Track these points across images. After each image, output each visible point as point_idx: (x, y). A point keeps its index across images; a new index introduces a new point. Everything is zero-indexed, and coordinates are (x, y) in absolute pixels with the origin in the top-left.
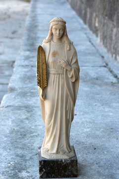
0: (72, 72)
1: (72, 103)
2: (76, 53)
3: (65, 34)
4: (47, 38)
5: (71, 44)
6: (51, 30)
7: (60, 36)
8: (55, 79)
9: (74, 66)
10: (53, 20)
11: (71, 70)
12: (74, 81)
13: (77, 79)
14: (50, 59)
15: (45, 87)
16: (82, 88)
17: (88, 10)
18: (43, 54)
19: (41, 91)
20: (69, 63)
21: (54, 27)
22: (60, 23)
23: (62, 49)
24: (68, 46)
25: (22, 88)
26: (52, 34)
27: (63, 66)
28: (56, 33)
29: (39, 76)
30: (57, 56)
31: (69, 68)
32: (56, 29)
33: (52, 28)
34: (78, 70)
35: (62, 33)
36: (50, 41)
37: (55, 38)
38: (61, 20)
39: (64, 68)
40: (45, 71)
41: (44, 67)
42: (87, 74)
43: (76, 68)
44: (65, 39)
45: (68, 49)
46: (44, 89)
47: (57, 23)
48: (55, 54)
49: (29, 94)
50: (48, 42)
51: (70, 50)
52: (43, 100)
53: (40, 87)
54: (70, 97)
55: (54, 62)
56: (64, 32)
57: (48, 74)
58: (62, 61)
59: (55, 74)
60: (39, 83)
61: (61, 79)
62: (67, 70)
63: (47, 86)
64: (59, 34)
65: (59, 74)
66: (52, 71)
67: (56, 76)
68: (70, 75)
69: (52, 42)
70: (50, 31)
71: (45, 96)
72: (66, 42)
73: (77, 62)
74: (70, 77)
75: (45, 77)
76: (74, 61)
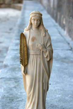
0: (47, 53)
1: (47, 77)
2: (50, 38)
3: (42, 23)
4: (27, 27)
5: (46, 31)
6: (31, 21)
7: (38, 25)
8: (34, 58)
9: (48, 48)
10: (32, 13)
11: (46, 51)
12: (48, 60)
13: (51, 59)
14: (30, 44)
15: (26, 65)
16: (55, 65)
17: (59, 14)
18: (24, 40)
19: (23, 68)
20: (44, 46)
21: (32, 18)
22: (37, 15)
23: (39, 35)
24: (44, 33)
25: (13, 65)
26: (31, 24)
27: (40, 49)
28: (35, 23)
29: (21, 56)
30: (35, 41)
31: (44, 50)
32: (34, 20)
33: (31, 19)
34: (51, 52)
35: (39, 22)
36: (30, 29)
37: (34, 27)
38: (38, 13)
39: (41, 50)
40: (26, 52)
41: (25, 49)
42: (58, 55)
43: (50, 50)
44: (41, 27)
45: (44, 35)
46: (26, 66)
47: (35, 15)
48: (33, 39)
49: (17, 69)
50: (28, 30)
51: (45, 36)
52: (25, 75)
53: (22, 64)
54: (45, 72)
55: (33, 45)
56: (41, 22)
57: (28, 55)
58: (39, 45)
59: (34, 55)
60: (21, 62)
61: (38, 58)
62: (43, 52)
63: (28, 64)
64: (37, 23)
65: (37, 55)
66: (31, 52)
67: (34, 56)
68: (45, 55)
69: (31, 30)
70: (29, 22)
71: (26, 72)
72: (42, 30)
73: (51, 45)
74: (45, 57)
75: (26, 57)
76: (49, 44)
